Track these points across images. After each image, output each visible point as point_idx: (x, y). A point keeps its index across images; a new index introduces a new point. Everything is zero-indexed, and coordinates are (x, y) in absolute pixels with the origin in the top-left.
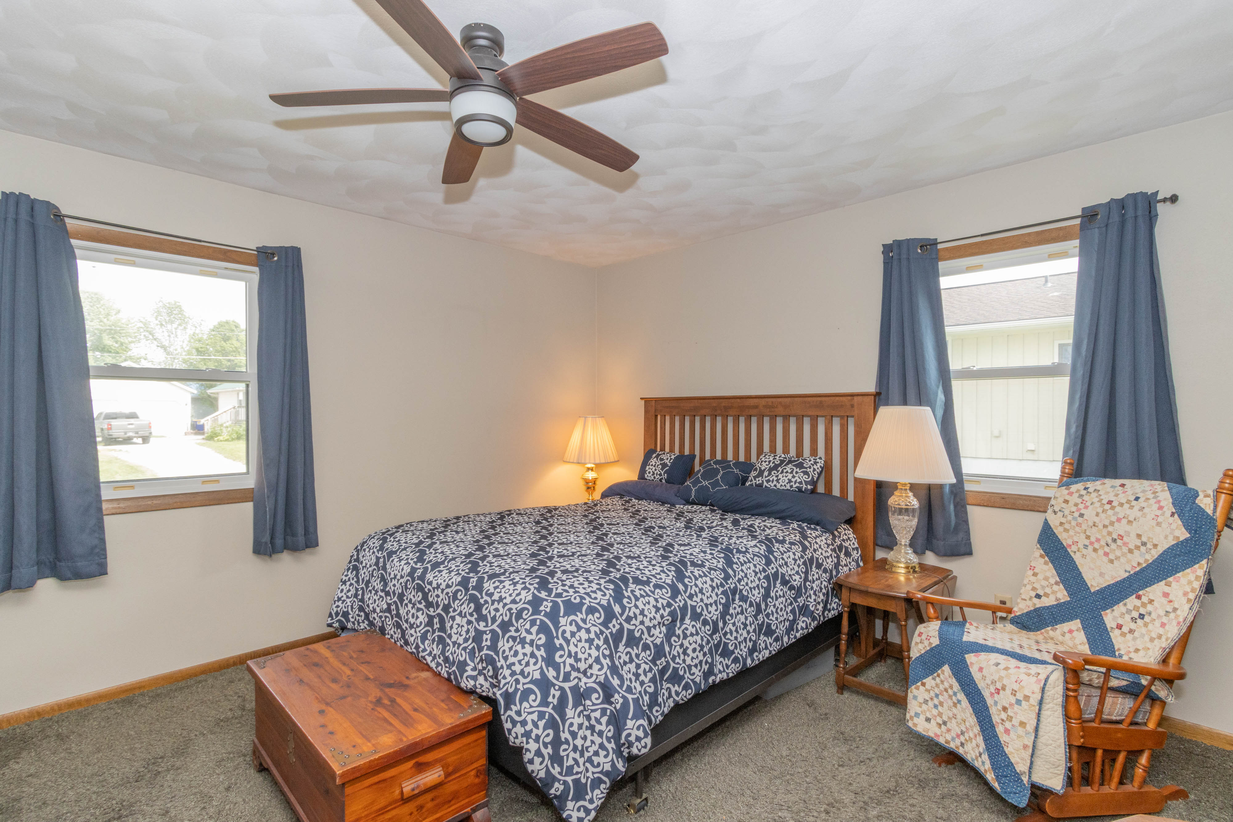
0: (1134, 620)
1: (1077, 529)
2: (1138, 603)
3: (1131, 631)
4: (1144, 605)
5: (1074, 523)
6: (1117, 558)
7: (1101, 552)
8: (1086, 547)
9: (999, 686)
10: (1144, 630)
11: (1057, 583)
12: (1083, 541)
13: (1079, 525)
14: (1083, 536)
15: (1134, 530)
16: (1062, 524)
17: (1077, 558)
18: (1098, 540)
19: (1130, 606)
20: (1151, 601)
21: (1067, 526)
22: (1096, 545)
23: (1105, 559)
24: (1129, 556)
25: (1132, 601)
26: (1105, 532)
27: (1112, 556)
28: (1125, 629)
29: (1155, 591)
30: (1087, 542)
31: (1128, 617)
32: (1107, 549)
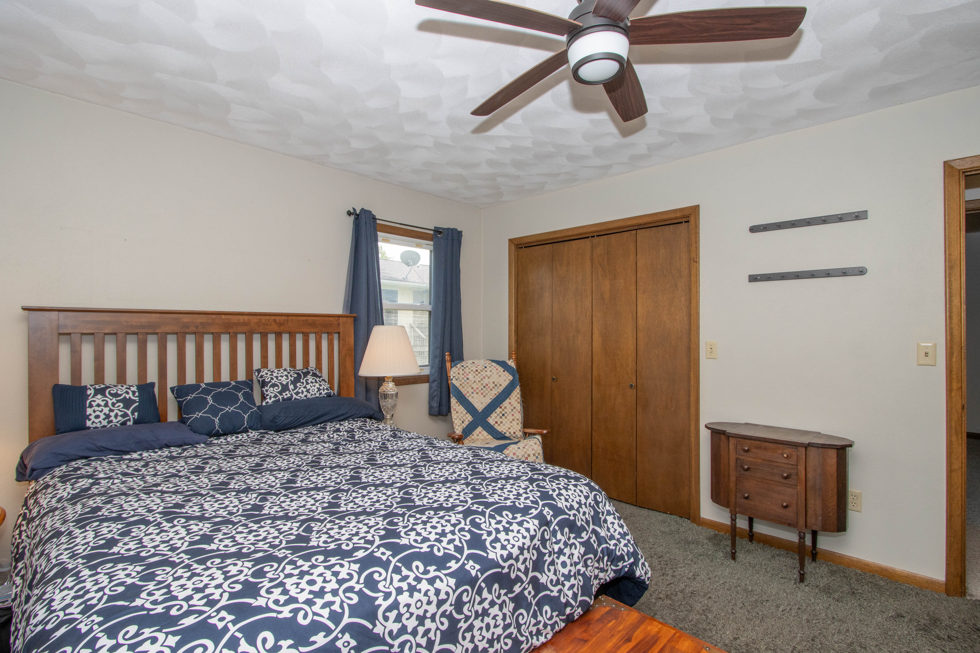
0: (501, 417)
1: (468, 385)
2: (501, 410)
3: (501, 422)
4: (503, 410)
5: (466, 383)
6: (487, 394)
7: (480, 393)
8: (472, 393)
9: (526, 456)
10: (506, 420)
11: (466, 413)
12: (471, 391)
13: (468, 383)
14: (470, 388)
15: (491, 381)
16: (461, 385)
17: (470, 399)
18: (477, 388)
19: (498, 412)
20: (505, 408)
21: (463, 385)
22: (477, 391)
23: (482, 396)
24: (491, 392)
25: (498, 410)
26: (480, 384)
27: (484, 394)
28: (499, 423)
29: (506, 403)
30: (473, 391)
31: (498, 417)
32: (482, 391)
